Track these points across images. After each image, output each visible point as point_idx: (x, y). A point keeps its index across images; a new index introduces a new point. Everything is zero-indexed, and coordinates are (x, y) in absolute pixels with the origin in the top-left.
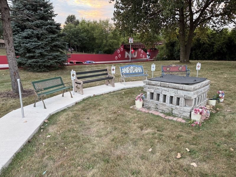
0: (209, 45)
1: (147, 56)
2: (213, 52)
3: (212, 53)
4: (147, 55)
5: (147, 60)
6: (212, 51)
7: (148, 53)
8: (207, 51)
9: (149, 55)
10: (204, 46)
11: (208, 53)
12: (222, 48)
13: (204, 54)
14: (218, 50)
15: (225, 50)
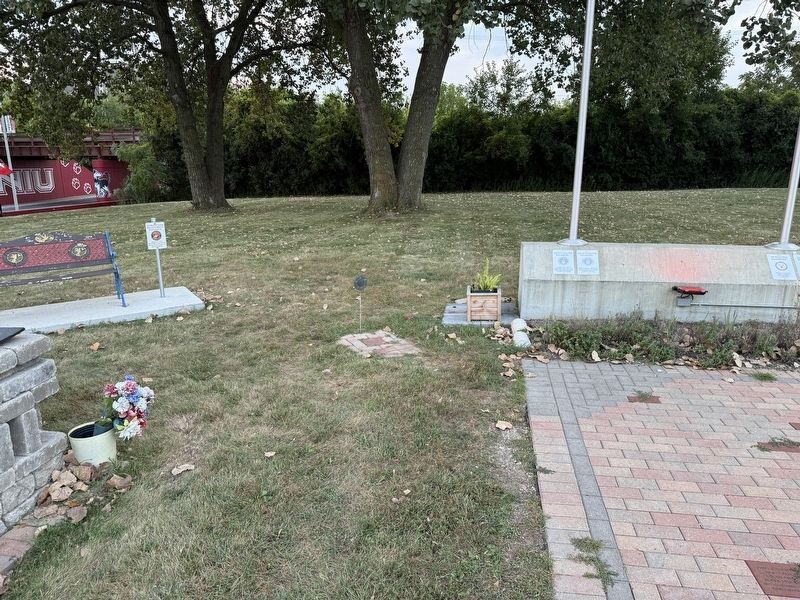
0: (293, 144)
1: (97, 186)
2: (310, 169)
3: (306, 172)
4: (96, 181)
5: (98, 199)
6: (308, 166)
7: (97, 175)
8: (293, 167)
9: (103, 183)
10: (279, 149)
11: (296, 171)
12: (331, 158)
13: (287, 175)
14: (323, 162)
15: (340, 161)
